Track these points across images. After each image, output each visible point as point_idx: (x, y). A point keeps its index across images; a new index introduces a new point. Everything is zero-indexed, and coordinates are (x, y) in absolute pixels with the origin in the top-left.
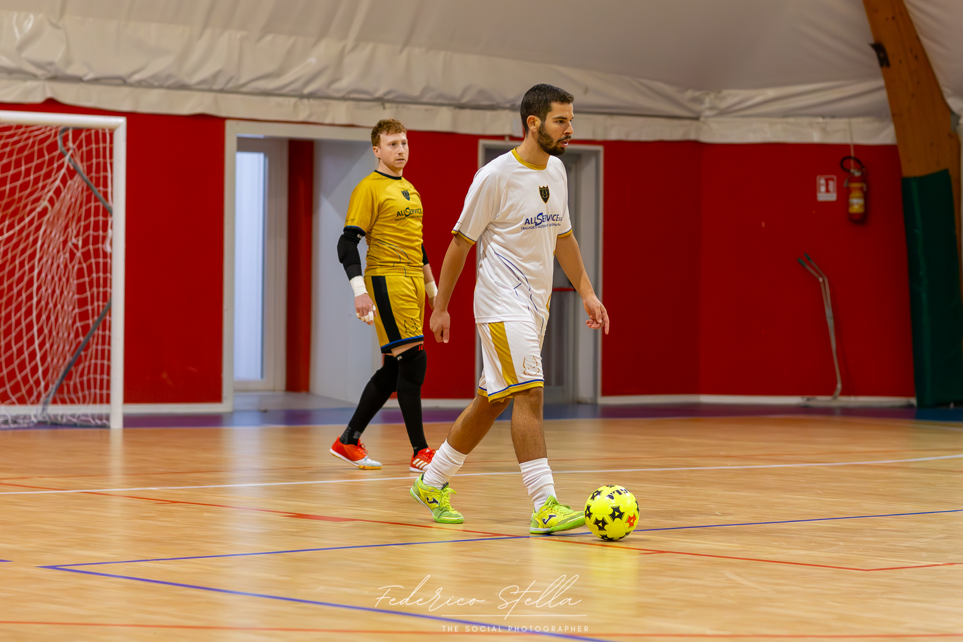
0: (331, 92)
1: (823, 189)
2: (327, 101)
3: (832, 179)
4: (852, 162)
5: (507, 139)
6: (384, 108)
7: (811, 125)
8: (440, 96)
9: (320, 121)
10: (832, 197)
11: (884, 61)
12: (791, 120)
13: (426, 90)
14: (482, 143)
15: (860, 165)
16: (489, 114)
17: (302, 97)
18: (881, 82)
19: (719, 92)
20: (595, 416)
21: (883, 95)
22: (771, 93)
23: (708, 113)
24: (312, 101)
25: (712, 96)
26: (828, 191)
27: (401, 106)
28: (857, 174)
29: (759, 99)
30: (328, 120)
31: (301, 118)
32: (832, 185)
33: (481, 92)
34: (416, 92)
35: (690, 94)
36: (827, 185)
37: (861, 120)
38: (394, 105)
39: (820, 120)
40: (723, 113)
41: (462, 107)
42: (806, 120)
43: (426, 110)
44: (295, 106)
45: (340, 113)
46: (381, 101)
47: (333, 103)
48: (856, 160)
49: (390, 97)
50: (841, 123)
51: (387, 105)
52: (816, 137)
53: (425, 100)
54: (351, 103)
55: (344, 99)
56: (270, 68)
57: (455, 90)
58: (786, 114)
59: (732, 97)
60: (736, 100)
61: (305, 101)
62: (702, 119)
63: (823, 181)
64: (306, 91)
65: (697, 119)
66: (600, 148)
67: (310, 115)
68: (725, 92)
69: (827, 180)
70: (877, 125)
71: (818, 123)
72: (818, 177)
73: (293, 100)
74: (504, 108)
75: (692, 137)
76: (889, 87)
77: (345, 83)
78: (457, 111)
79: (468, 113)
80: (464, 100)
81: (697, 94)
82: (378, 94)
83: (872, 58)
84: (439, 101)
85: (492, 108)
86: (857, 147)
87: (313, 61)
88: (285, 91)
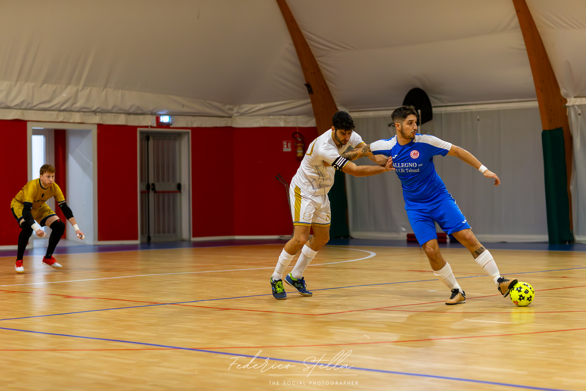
0: (73, 109)
1: (285, 146)
2: (71, 113)
3: (289, 142)
4: (298, 135)
5: (149, 127)
6: (96, 115)
7: (279, 119)
8: (120, 109)
9: (68, 121)
10: (289, 150)
11: (310, 91)
12: (271, 117)
13: (114, 107)
14: (139, 129)
15: (301, 136)
16: (141, 117)
17: (60, 111)
18: (309, 100)
19: (240, 106)
20: (190, 246)
21: (310, 106)
22: (262, 106)
23: (235, 115)
24: (65, 113)
25: (237, 107)
26: (287, 147)
27: (103, 114)
28: (300, 140)
29: (257, 108)
30: (72, 121)
31: (60, 120)
32: (289, 144)
33: (138, 108)
34: (110, 108)
35: (228, 107)
36: (287, 145)
37: (301, 117)
38: (100, 114)
39: (283, 117)
40: (242, 114)
41: (130, 114)
42: (278, 117)
43: (114, 116)
44: (57, 115)
45: (77, 117)
46: (95, 112)
47: (74, 113)
48: (299, 133)
49: (99, 110)
50: (292, 118)
51: (97, 114)
52: (282, 124)
53: (114, 111)
54: (82, 113)
55: (78, 111)
56: (47, 98)
57: (127, 107)
58: (269, 115)
59: (246, 108)
60: (247, 109)
61: (62, 113)
62: (233, 117)
63: (285, 143)
64: (62, 108)
65: (231, 117)
66: (190, 131)
67: (64, 119)
68: (243, 106)
69: (287, 143)
70: (308, 118)
71: (283, 118)
72: (283, 141)
73: (56, 112)
74: (147, 114)
75: (229, 125)
76: (313, 102)
77: (79, 104)
78: (128, 116)
79: (132, 116)
80: (131, 111)
81: (231, 106)
82: (93, 109)
83: (305, 90)
84: (120, 111)
85: (143, 114)
86: (300, 128)
87: (65, 95)
88: (52, 108)
